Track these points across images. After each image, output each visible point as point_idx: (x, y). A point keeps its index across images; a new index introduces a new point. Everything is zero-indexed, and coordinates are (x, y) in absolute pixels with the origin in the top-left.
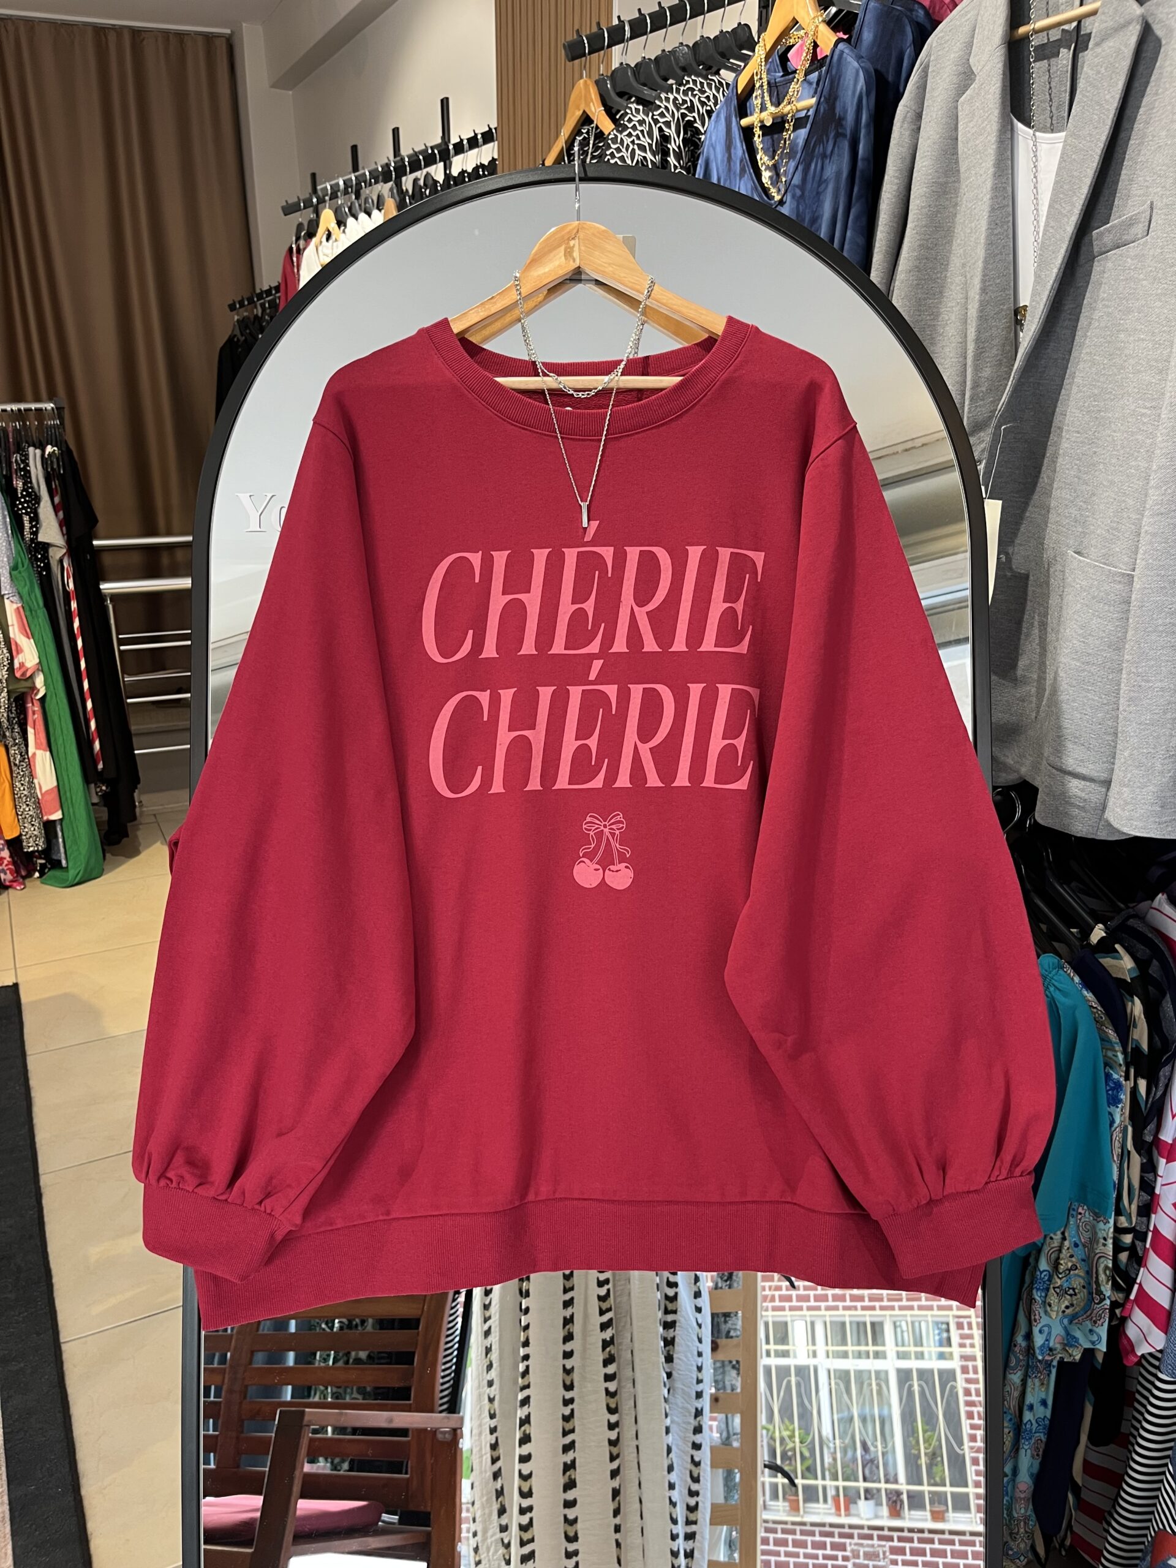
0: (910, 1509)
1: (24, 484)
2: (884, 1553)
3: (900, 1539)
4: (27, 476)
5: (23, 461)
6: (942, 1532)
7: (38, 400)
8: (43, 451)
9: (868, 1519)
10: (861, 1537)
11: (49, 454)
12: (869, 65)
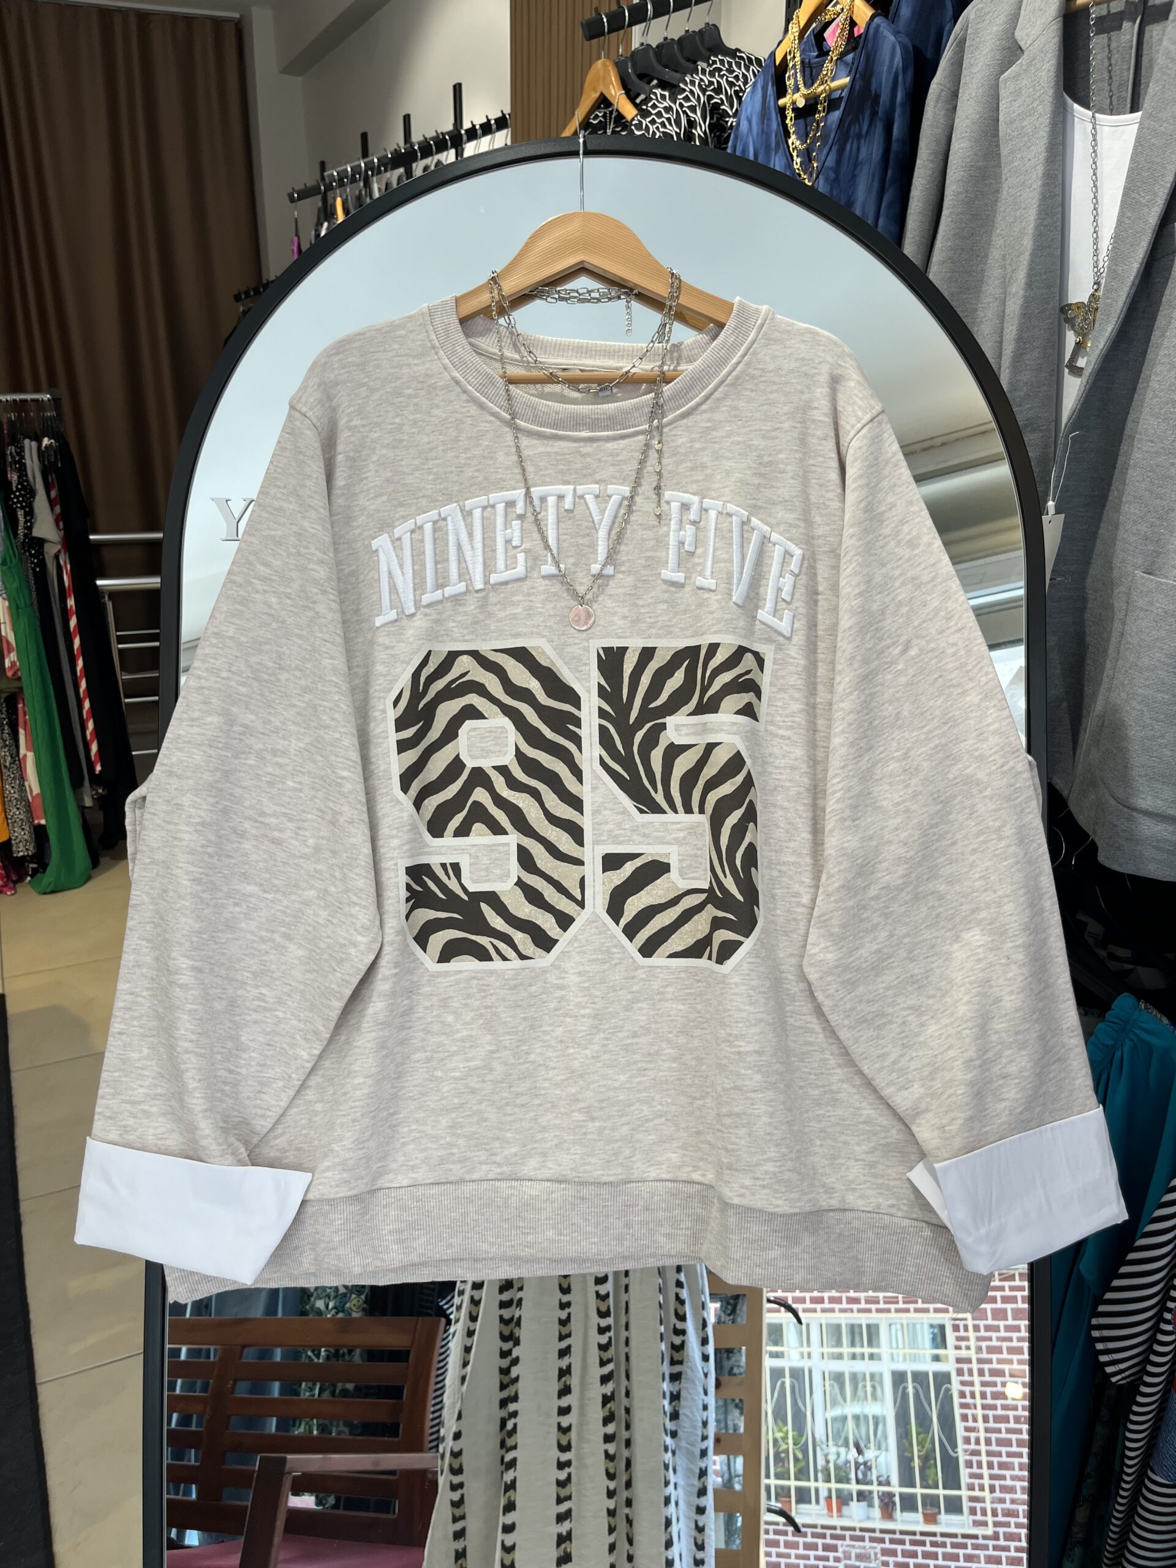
0: (902, 1511)
1: (19, 477)
2: (876, 1554)
3: (892, 1541)
4: (22, 469)
5: (18, 454)
6: (934, 1534)
7: (37, 390)
8: (40, 443)
9: (860, 1521)
10: (852, 1538)
11: (46, 447)
12: (906, 41)
